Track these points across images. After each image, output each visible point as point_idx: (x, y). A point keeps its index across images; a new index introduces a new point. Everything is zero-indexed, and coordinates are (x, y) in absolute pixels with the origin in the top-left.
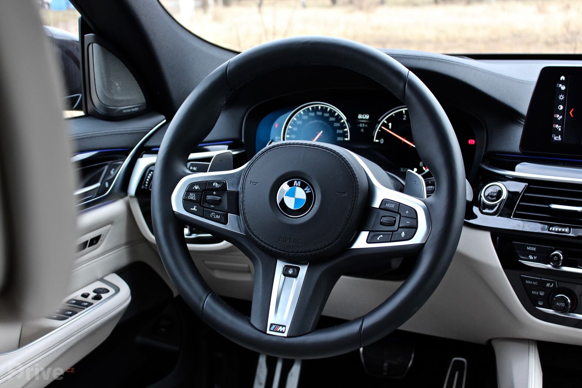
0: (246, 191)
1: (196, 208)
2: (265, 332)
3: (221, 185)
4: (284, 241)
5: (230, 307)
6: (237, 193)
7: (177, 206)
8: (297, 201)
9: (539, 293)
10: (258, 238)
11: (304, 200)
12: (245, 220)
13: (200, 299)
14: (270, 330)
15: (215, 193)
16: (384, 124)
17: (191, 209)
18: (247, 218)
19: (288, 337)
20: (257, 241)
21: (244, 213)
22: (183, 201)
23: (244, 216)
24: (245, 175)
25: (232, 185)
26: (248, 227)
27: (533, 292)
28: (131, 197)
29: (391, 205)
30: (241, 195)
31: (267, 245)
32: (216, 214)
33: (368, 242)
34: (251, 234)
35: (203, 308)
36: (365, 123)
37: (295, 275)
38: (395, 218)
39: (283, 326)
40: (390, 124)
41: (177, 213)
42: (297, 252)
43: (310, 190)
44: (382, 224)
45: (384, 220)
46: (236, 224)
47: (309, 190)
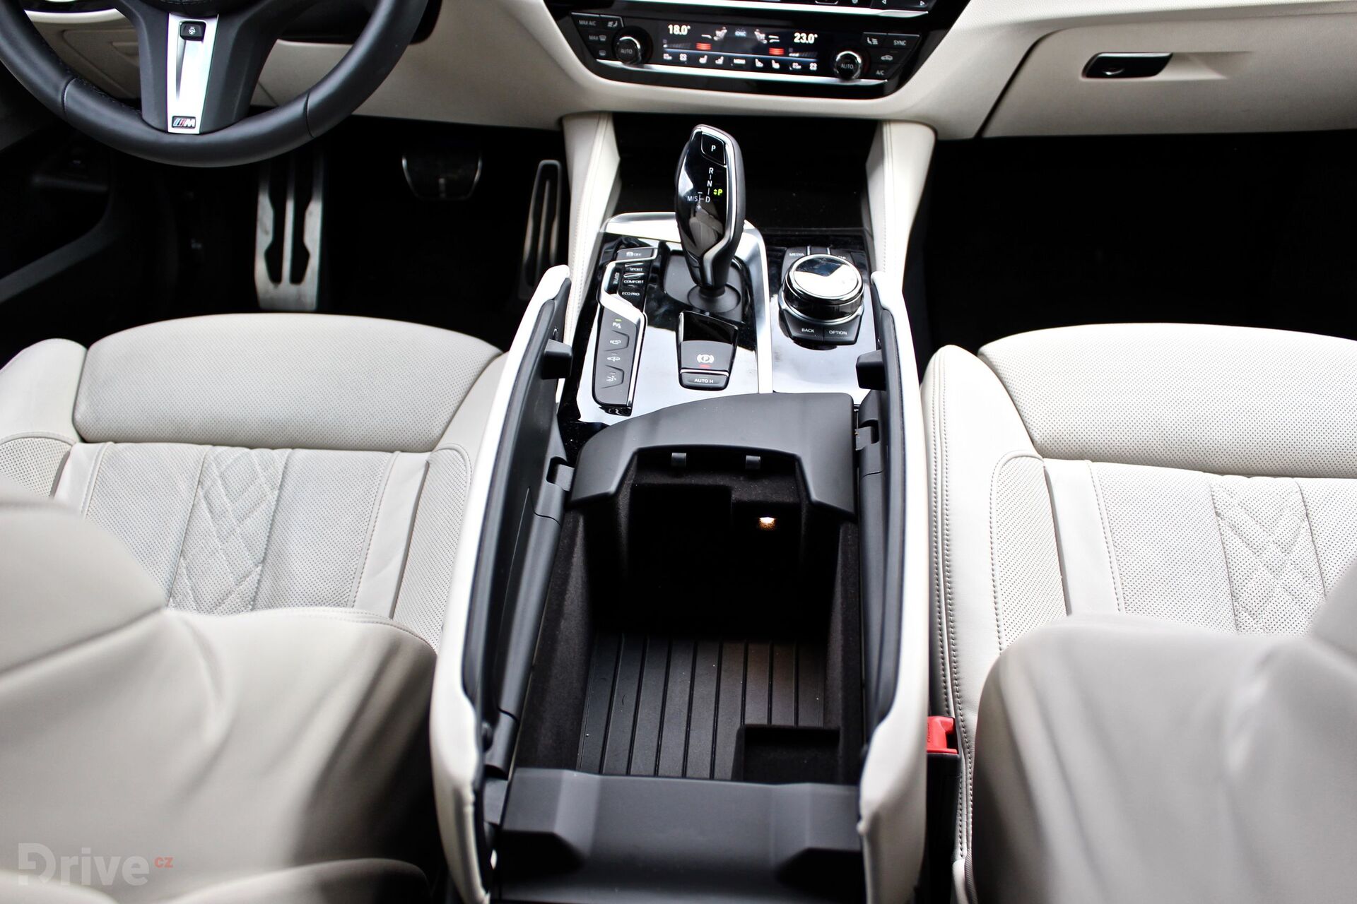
2: (166, 131)
9: (599, 38)
13: (57, 89)
14: (173, 127)
19: (200, 133)
27: (591, 38)
35: (63, 103)
37: (200, 37)
39: (191, 118)
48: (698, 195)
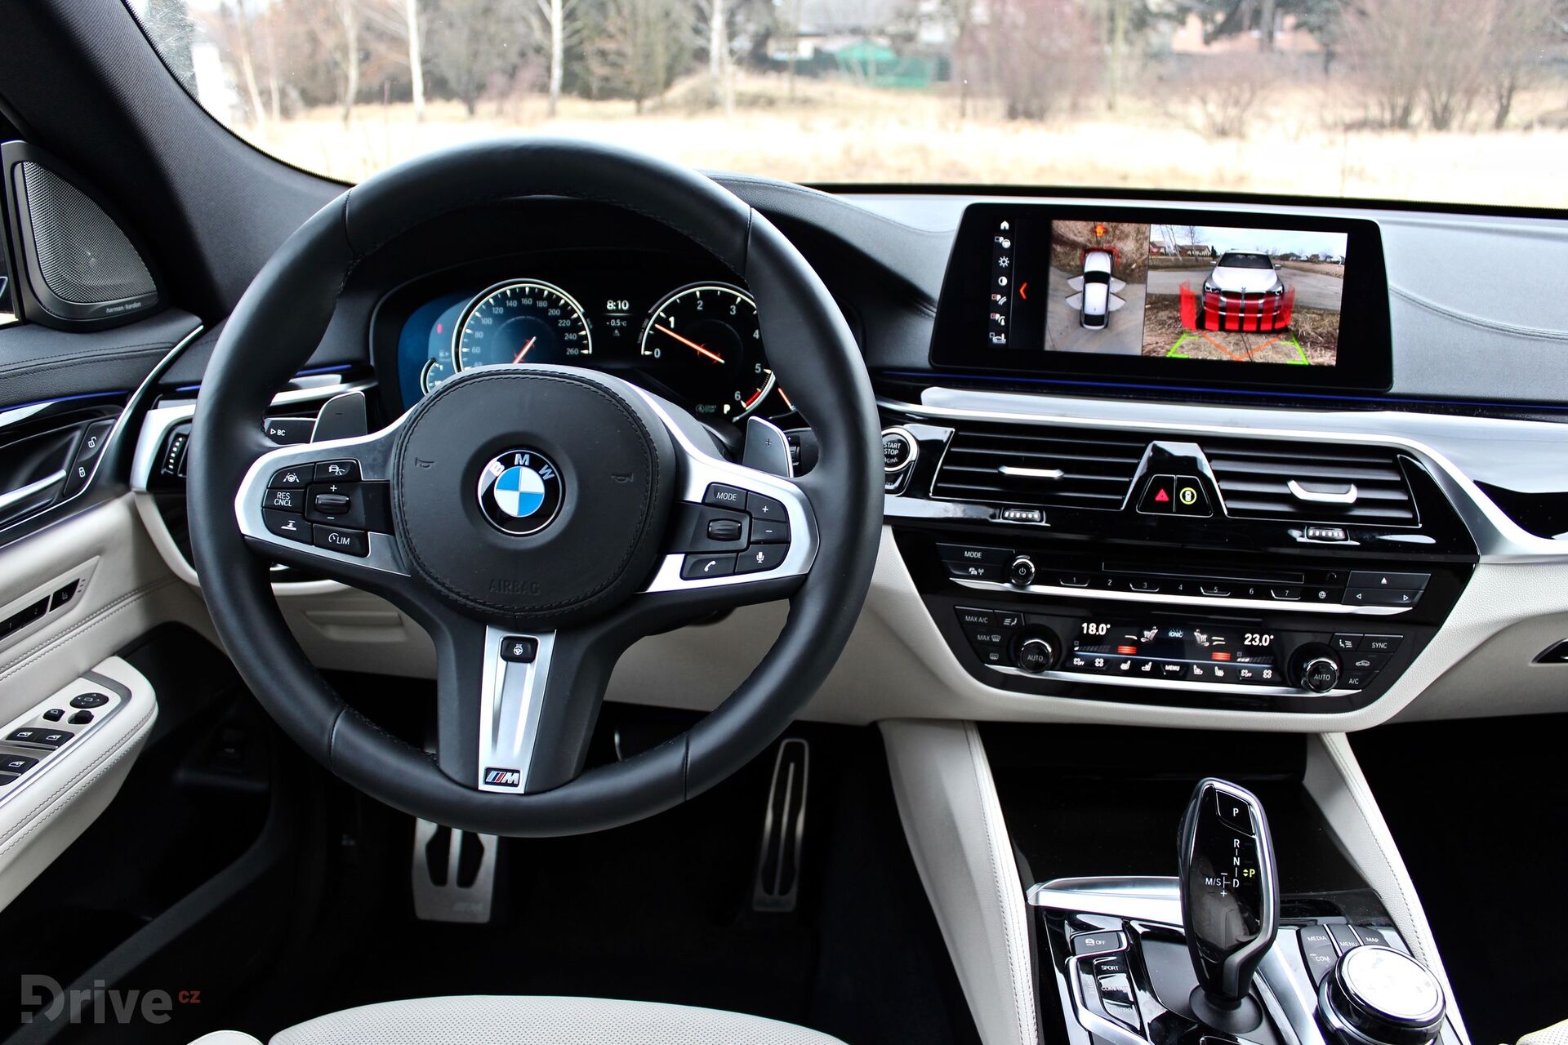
0: (407, 481)
1: (294, 526)
2: (475, 789)
3: (347, 471)
4: (502, 586)
5: (389, 736)
6: (386, 486)
7: (250, 522)
8: (525, 498)
9: (990, 638)
10: (443, 585)
11: (540, 495)
12: (409, 546)
13: (322, 727)
14: (487, 783)
15: (334, 488)
16: (659, 320)
17: (283, 527)
18: (414, 541)
19: (526, 794)
20: (440, 591)
21: (406, 532)
22: (262, 510)
23: (406, 537)
24: (402, 446)
25: (371, 467)
26: (416, 561)
27: (980, 638)
28: (139, 493)
29: (728, 496)
30: (396, 492)
31: (464, 597)
32: (342, 535)
33: (683, 577)
34: (425, 576)
35: (330, 746)
36: (622, 319)
37: (529, 658)
38: (741, 523)
39: (513, 771)
40: (672, 319)
41: (250, 538)
42: (533, 610)
43: (553, 472)
44: (711, 536)
45: (715, 527)
46: (388, 556)
47: (550, 474)
48: (1221, 877)
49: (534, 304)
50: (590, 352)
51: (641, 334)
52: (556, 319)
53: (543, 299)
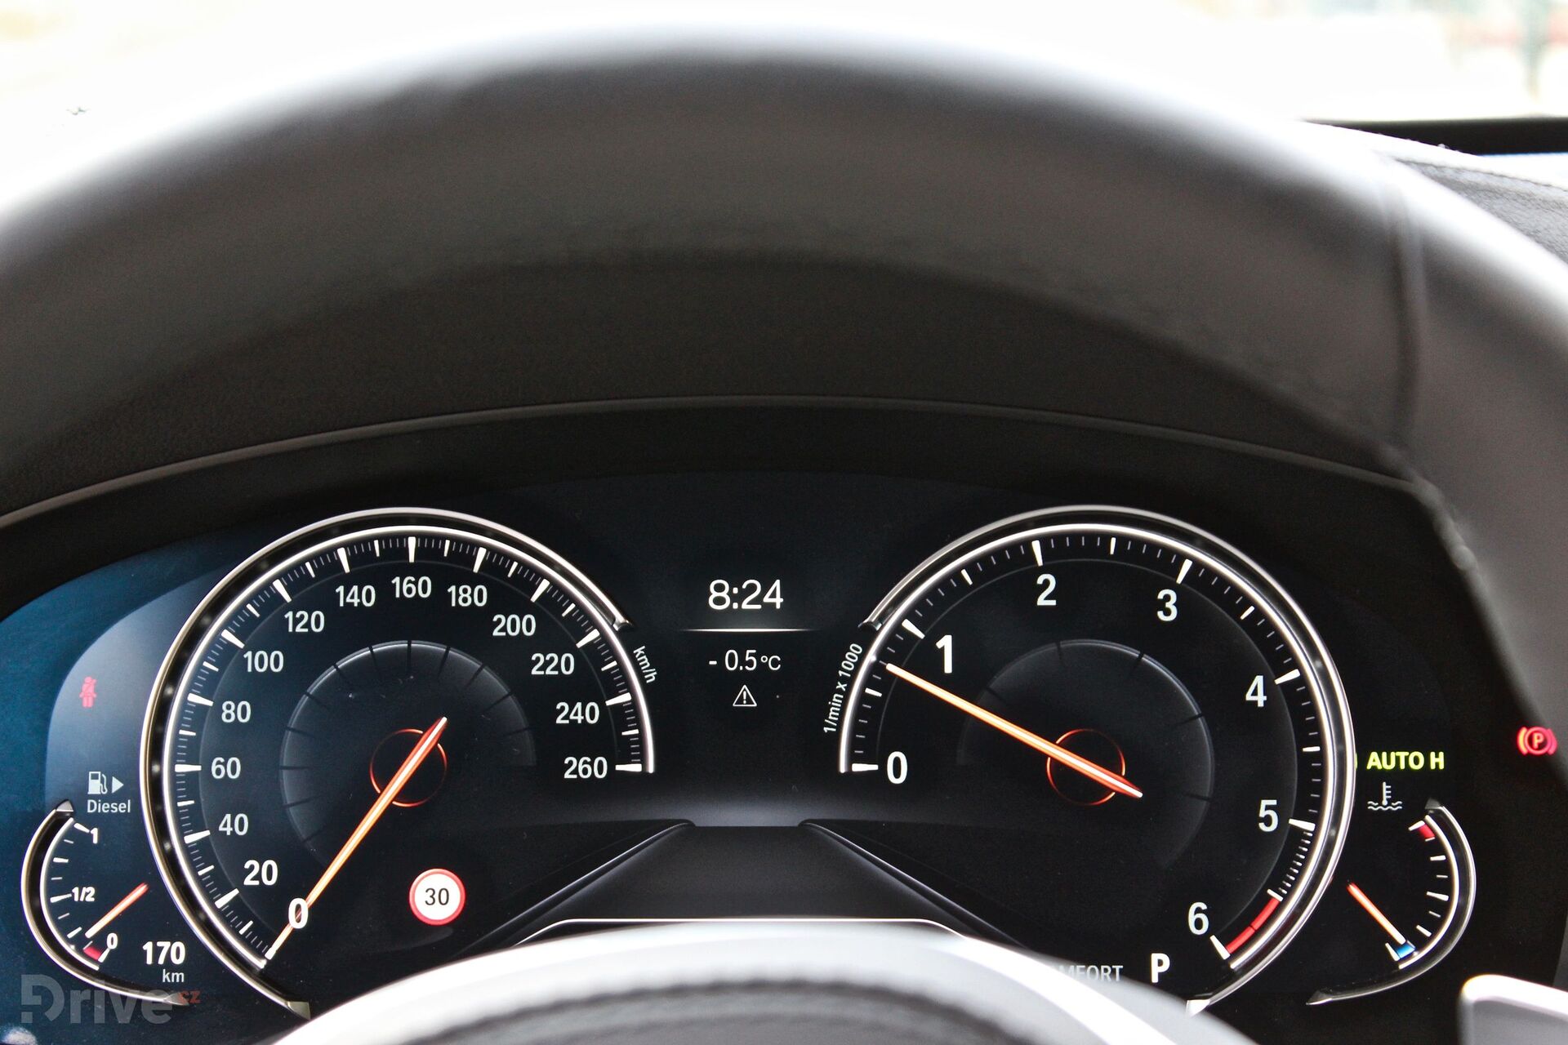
16: (899, 648)
36: (762, 644)
40: (946, 643)
49: (440, 594)
50: (651, 769)
51: (836, 699)
52: (522, 647)
53: (473, 581)
